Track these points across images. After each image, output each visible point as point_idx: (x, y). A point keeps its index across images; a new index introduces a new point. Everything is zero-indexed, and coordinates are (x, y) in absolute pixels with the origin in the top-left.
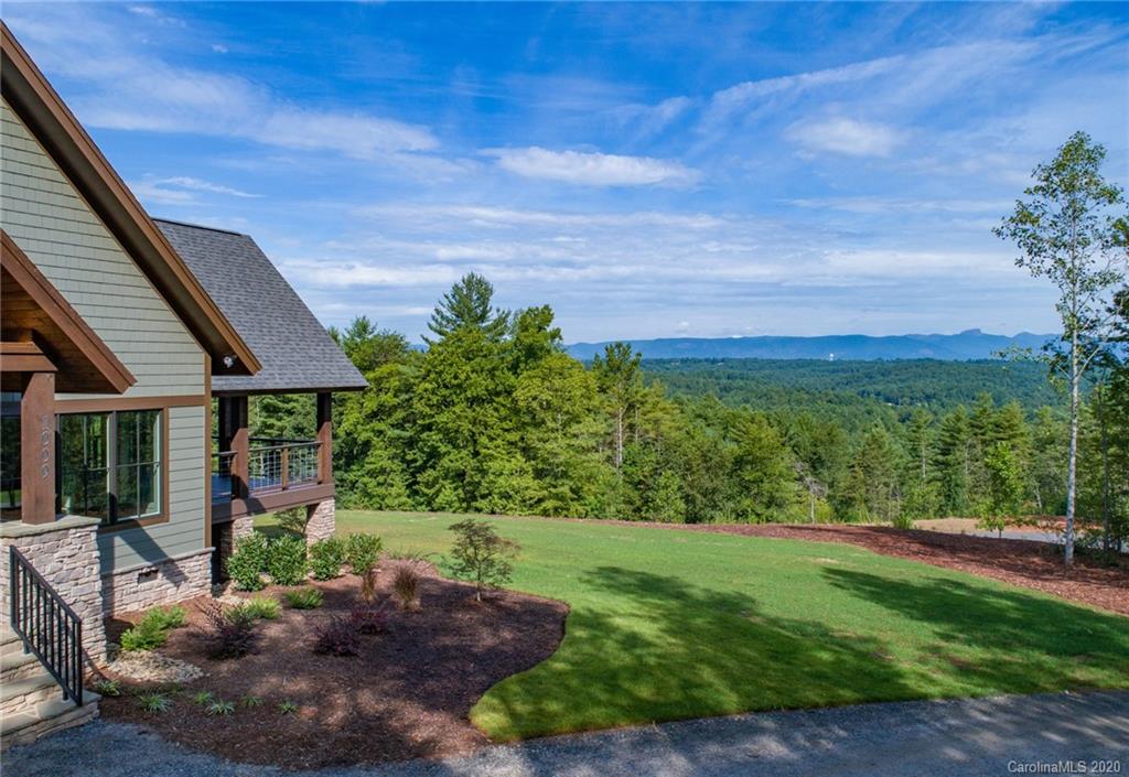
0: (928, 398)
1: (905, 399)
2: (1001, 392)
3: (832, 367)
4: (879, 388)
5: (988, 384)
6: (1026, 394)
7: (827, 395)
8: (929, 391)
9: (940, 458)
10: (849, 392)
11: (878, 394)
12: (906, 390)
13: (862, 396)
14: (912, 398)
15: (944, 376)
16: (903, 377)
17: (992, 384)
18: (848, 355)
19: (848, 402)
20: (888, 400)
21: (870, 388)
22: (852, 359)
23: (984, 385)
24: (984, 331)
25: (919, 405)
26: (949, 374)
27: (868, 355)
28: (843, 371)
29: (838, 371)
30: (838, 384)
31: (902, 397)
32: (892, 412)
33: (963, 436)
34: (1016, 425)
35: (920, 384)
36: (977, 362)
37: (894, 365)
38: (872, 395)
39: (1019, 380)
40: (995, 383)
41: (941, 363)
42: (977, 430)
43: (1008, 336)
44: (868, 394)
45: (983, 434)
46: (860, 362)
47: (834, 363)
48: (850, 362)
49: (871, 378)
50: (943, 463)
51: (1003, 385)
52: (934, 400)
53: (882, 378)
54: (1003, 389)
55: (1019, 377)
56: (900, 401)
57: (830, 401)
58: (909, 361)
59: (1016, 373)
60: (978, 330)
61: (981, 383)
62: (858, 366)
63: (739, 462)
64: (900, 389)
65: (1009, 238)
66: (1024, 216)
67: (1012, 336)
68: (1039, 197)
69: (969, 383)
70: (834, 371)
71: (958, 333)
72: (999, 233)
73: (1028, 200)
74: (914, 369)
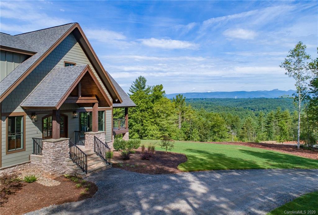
0: (263, 109)
1: (257, 109)
2: (283, 107)
3: (236, 101)
4: (249, 106)
5: (280, 105)
6: (291, 108)
7: (235, 108)
8: (264, 107)
9: (267, 125)
10: (241, 107)
11: (249, 108)
12: (257, 107)
13: (245, 109)
14: (259, 109)
15: (268, 103)
16: (256, 103)
17: (281, 105)
18: (241, 97)
19: (241, 110)
20: (252, 110)
21: (247, 106)
22: (242, 98)
23: (279, 105)
24: (279, 90)
25: (261, 111)
26: (269, 102)
27: (246, 97)
28: (239, 101)
29: (238, 101)
30: (238, 105)
31: (256, 109)
32: (253, 113)
33: (273, 119)
34: (288, 116)
35: (261, 105)
36: (277, 98)
37: (253, 99)
38: (248, 108)
39: (289, 104)
40: (282, 104)
41: (267, 99)
42: (277, 118)
43: (286, 91)
44: (246, 108)
45: (278, 119)
46: (244, 99)
47: (237, 99)
48: (241, 99)
49: (247, 103)
50: (268, 127)
51: (284, 105)
52: (265, 110)
53: (250, 103)
54: (285, 106)
55: (289, 103)
56: (255, 110)
57: (236, 110)
58: (258, 98)
59: (288, 102)
60: (277, 89)
61: (278, 104)
62: (243, 100)
63: (213, 127)
64: (255, 106)
65: (283, 68)
66: (287, 63)
67: (287, 91)
68: (290, 57)
69: (274, 105)
70: (237, 102)
71: (272, 90)
72: (281, 67)
73: (288, 58)
74: (259, 101)
